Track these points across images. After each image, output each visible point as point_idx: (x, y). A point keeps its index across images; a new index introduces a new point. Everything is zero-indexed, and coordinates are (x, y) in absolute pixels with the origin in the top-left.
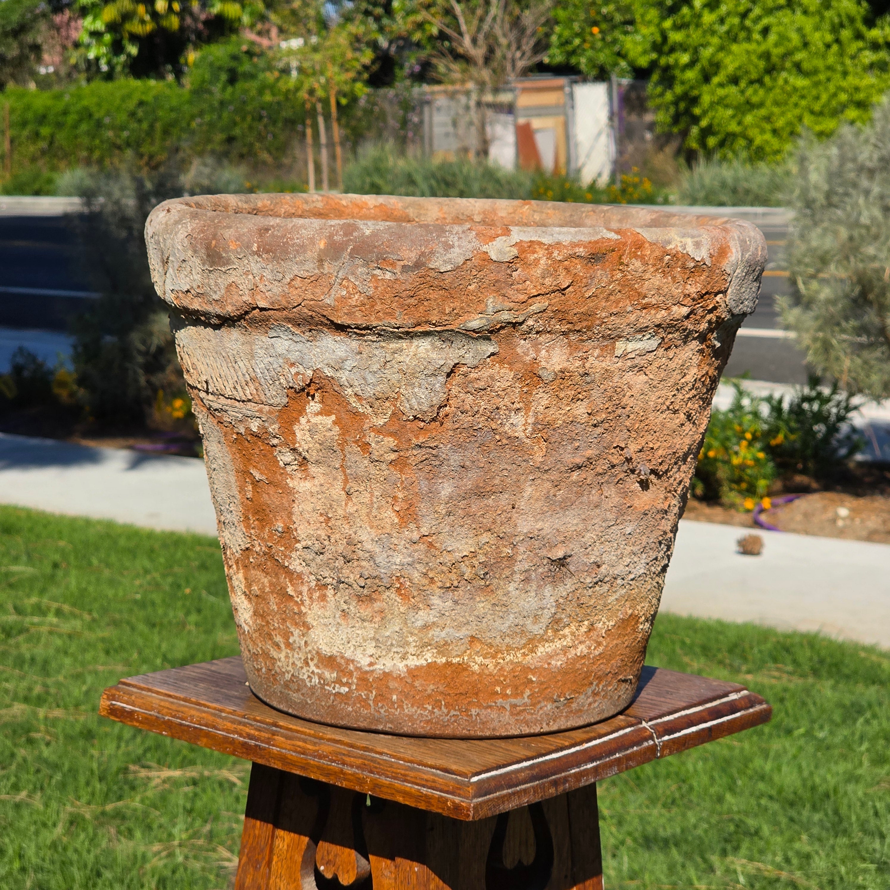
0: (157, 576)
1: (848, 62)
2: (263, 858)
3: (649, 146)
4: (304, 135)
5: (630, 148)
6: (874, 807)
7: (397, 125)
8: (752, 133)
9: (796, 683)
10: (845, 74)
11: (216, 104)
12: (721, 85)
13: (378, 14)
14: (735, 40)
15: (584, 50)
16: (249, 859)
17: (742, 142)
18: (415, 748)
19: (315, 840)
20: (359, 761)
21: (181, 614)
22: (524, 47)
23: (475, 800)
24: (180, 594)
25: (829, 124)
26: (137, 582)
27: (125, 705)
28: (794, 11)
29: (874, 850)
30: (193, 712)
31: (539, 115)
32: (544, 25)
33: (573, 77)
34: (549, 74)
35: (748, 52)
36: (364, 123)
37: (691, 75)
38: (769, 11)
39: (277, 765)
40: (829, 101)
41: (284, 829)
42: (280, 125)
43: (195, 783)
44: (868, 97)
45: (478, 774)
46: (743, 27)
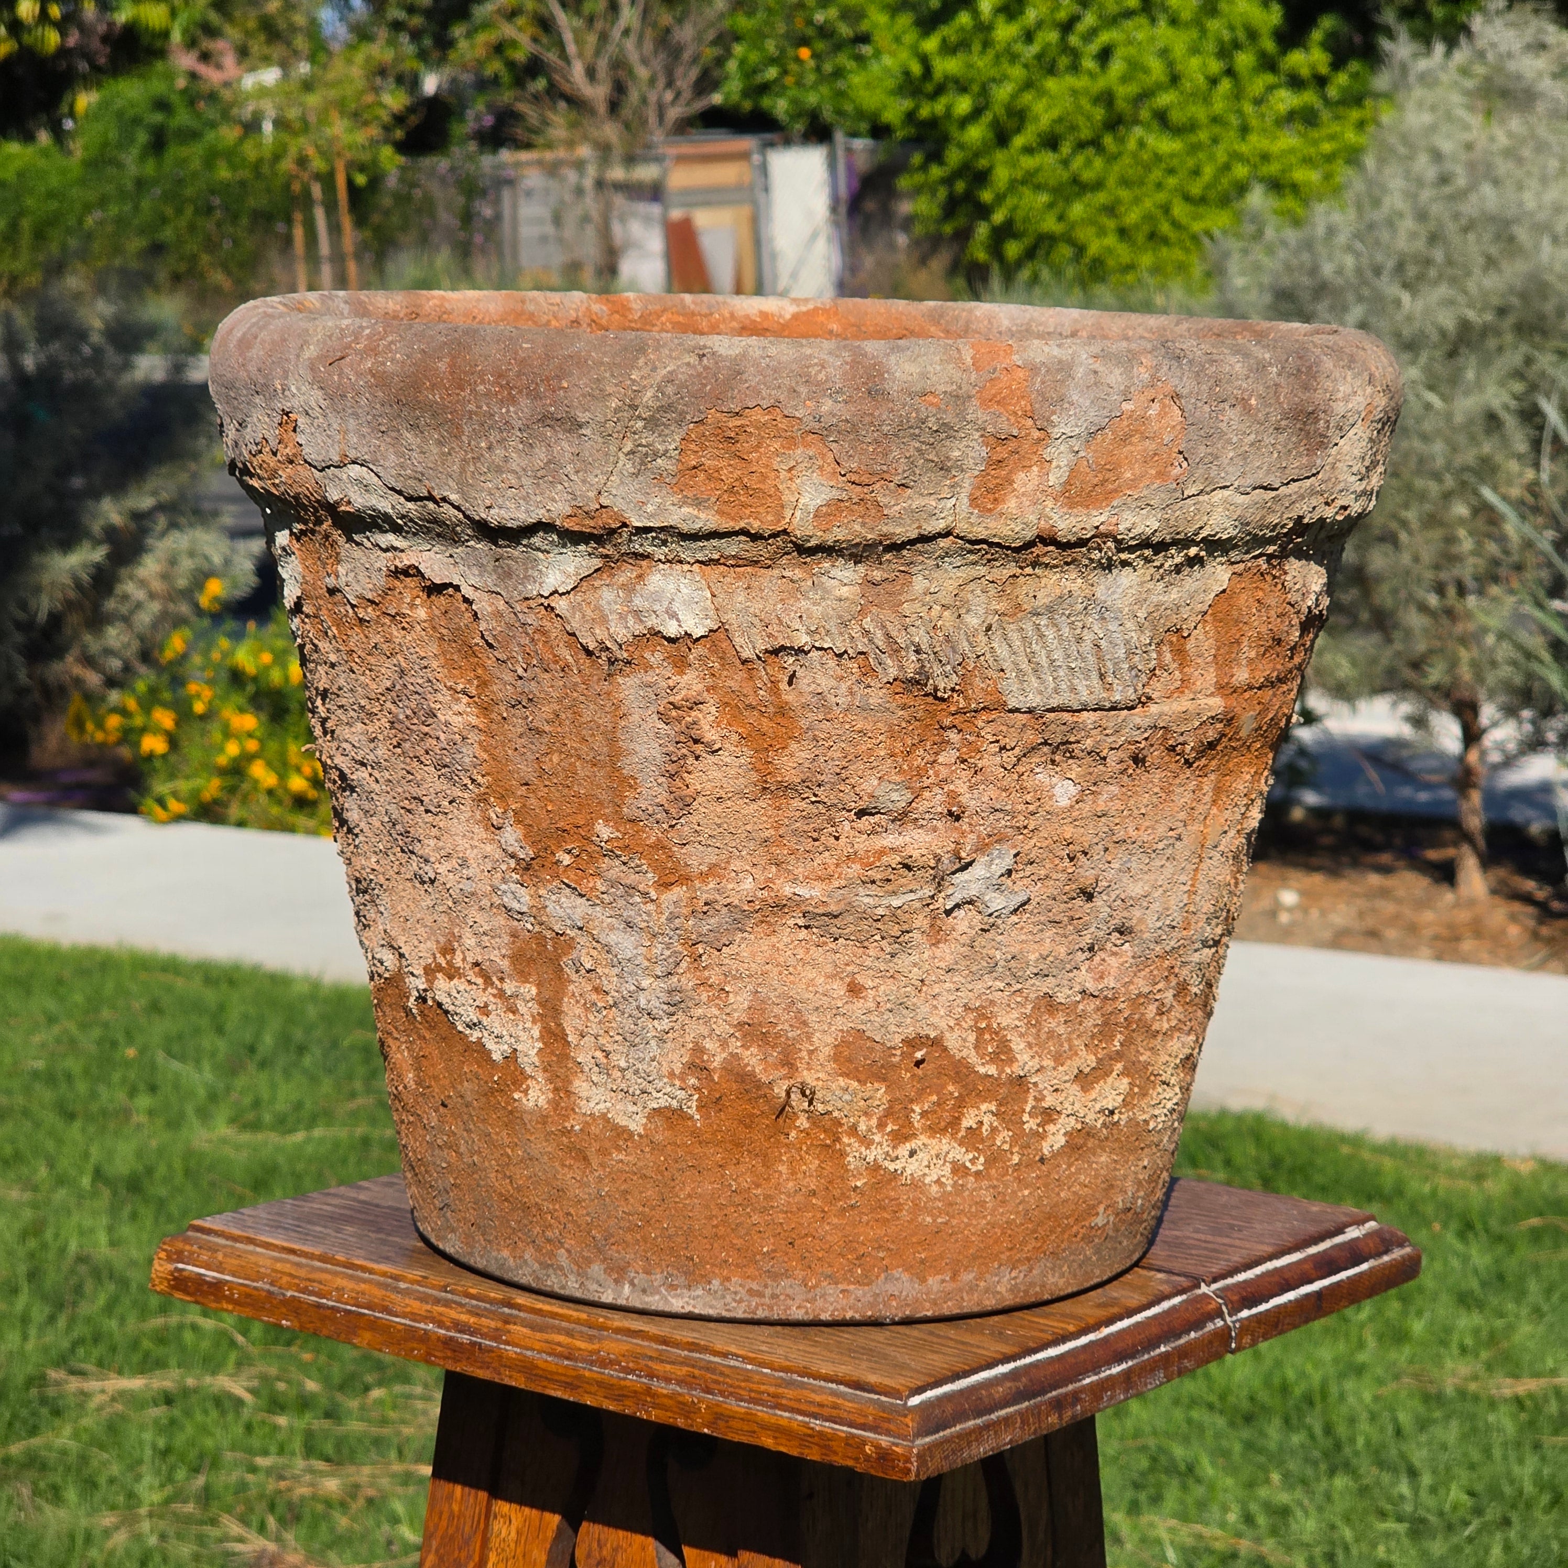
0: (72, 1027)
1: (1248, 108)
2: (469, 1557)
3: (901, 258)
4: (288, 241)
5: (869, 261)
6: (1395, 1420)
7: (455, 223)
8: (1084, 234)
10: (1244, 130)
11: (129, 185)
12: (1028, 150)
13: (417, 28)
14: (1052, 70)
15: (784, 88)
16: (441, 1559)
17: (1065, 251)
18: (787, 1343)
19: (573, 1521)
20: (683, 1371)
21: (121, 1096)
22: (679, 83)
23: (919, 1442)
24: (116, 1058)
25: (1216, 219)
26: (37, 1039)
27: (202, 1271)
28: (1153, 20)
29: (1402, 1497)
30: (340, 1282)
31: (707, 204)
32: (714, 43)
33: (768, 136)
34: (723, 130)
35: (1074, 92)
36: (395, 219)
37: (975, 133)
38: (1113, 21)
39: (517, 1381)
40: (1216, 178)
41: (510, 1500)
42: (245, 221)
43: (168, 1399)
44: (1283, 171)
45: (920, 1390)
46: (1065, 48)
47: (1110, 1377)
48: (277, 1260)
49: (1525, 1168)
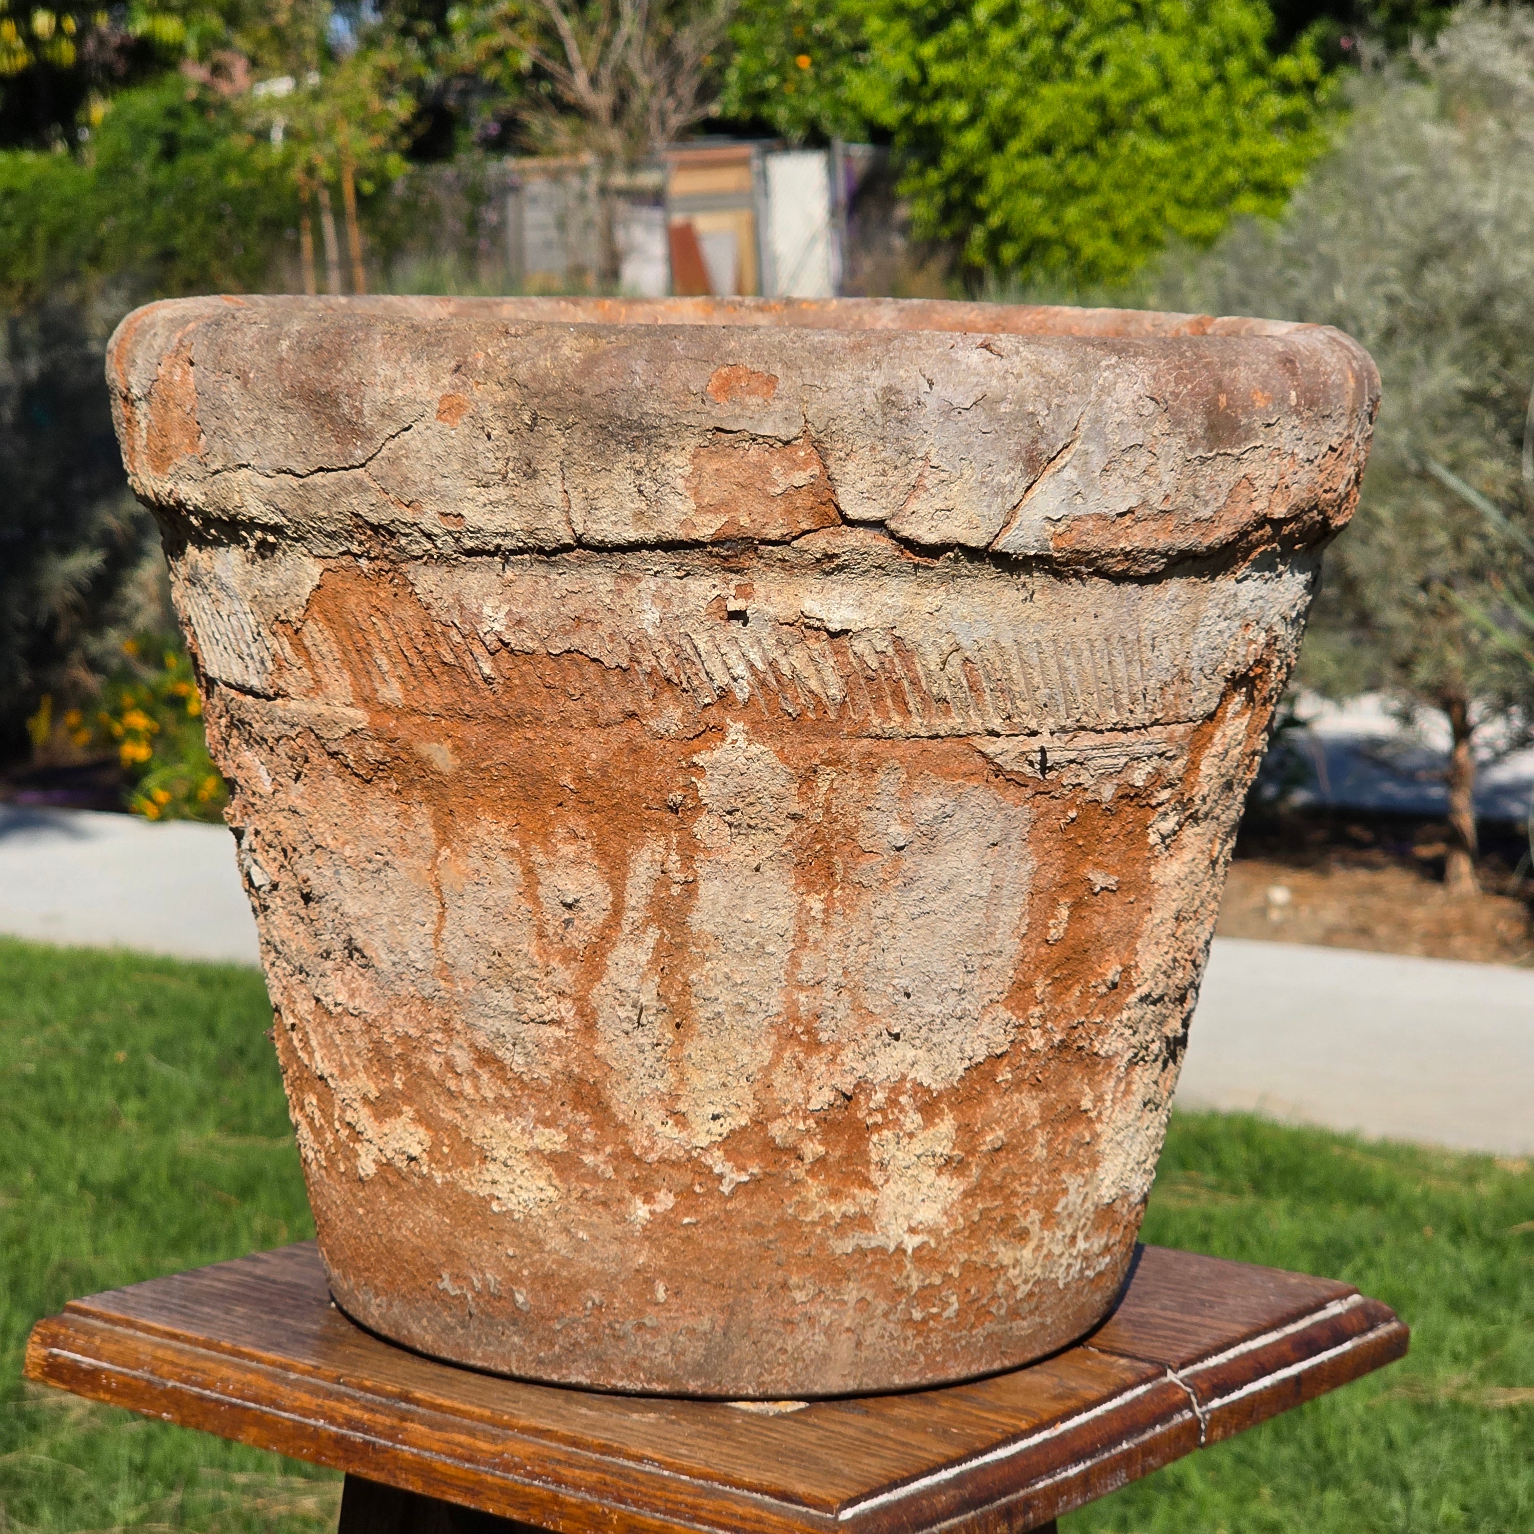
0: (63, 1029)
1: (1239, 113)
3: (899, 261)
4: (296, 247)
5: (867, 265)
6: (1387, 1432)
7: (462, 229)
8: (1079, 237)
9: (1227, 1205)
10: (1235, 135)
11: (141, 193)
12: (1024, 155)
13: (424, 35)
14: (1045, 76)
15: (784, 96)
17: (1059, 254)
21: (109, 1099)
22: (680, 92)
24: (106, 1061)
25: (1209, 222)
26: (28, 1042)
28: (1145, 28)
29: (1394, 1514)
30: (225, 1372)
31: (708, 209)
32: (714, 52)
33: (767, 142)
34: (724, 138)
35: (1068, 99)
36: (402, 225)
37: (972, 139)
38: (1106, 28)
39: (415, 1486)
40: (1208, 182)
42: (255, 228)
44: (1274, 175)
45: (853, 1502)
46: (1058, 55)
47: (1066, 1479)
48: (159, 1346)
49: (1518, 1169)
